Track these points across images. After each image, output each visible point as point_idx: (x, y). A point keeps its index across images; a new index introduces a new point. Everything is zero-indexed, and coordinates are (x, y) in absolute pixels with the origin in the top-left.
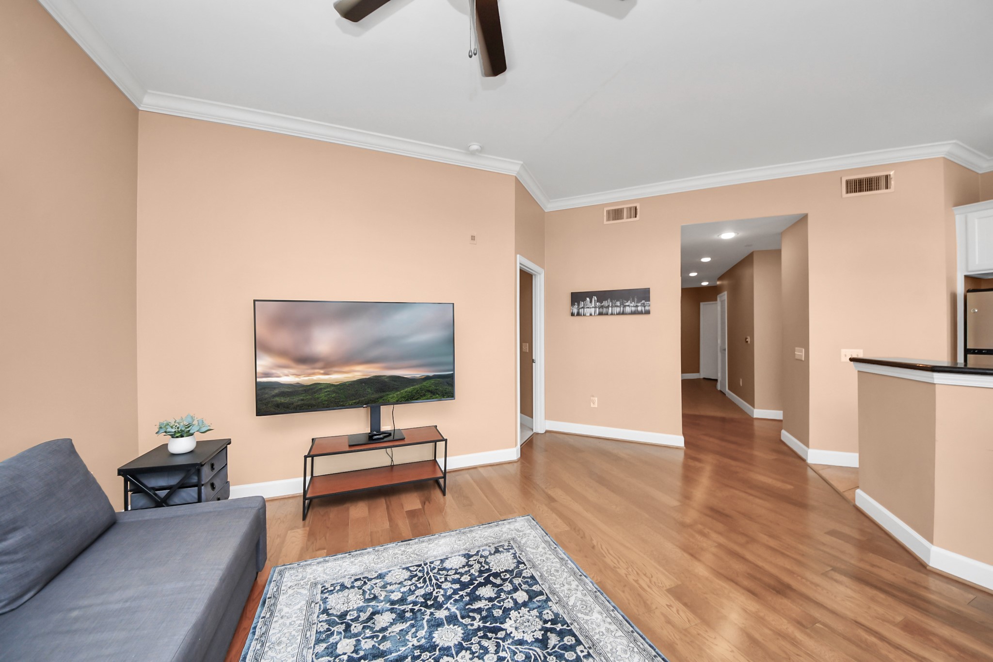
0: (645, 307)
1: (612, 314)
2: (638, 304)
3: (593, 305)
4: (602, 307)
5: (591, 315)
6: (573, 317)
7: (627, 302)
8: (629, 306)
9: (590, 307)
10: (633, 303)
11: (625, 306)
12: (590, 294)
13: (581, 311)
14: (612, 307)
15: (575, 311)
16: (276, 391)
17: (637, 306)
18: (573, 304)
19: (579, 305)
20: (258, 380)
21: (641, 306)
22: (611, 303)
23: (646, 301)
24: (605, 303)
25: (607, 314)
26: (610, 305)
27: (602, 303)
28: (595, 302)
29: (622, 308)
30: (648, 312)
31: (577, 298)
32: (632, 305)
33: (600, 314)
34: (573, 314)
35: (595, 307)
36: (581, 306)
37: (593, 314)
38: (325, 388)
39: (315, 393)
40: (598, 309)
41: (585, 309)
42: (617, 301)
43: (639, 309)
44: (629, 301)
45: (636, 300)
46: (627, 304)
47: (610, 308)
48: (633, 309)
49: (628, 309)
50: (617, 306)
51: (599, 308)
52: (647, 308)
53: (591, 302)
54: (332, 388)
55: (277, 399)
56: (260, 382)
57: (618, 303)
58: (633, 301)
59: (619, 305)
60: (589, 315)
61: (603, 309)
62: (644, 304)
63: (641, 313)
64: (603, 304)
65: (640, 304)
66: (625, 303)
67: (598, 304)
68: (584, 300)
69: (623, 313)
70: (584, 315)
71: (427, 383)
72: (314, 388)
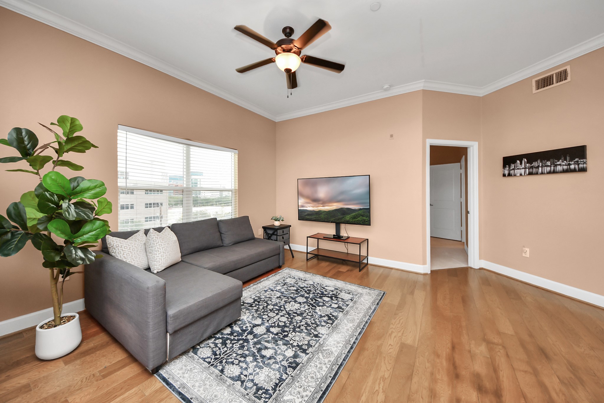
0: (578, 165)
1: (542, 173)
2: (571, 163)
3: (523, 166)
4: (532, 167)
5: (521, 175)
6: (505, 178)
7: (559, 161)
8: (560, 165)
9: (521, 168)
10: (565, 161)
11: (556, 166)
12: (520, 157)
13: (512, 172)
14: (542, 167)
15: (507, 172)
16: (306, 213)
17: (569, 165)
18: (504, 167)
19: (509, 167)
20: (300, 208)
21: (574, 164)
22: (541, 163)
23: (580, 159)
24: (535, 164)
25: (537, 174)
26: (541, 165)
27: (531, 164)
28: (525, 163)
29: (552, 168)
30: (584, 170)
31: (508, 161)
32: (564, 163)
33: (530, 174)
34: (504, 175)
35: (525, 168)
36: (511, 168)
37: (523, 174)
38: (323, 213)
39: (320, 214)
40: (527, 170)
41: (516, 171)
42: (547, 161)
43: (572, 167)
44: (561, 160)
45: (568, 158)
46: (558, 163)
47: (540, 168)
48: (565, 167)
49: (559, 168)
50: (548, 166)
51: (529, 169)
52: (582, 166)
53: (521, 164)
54: (326, 213)
55: (307, 217)
57: (549, 163)
58: (565, 159)
59: (550, 165)
60: (519, 175)
61: (533, 169)
62: (577, 162)
63: (574, 171)
64: (533, 165)
65: (573, 163)
66: (556, 162)
67: (527, 165)
68: (514, 162)
69: (554, 172)
70: (515, 175)
71: (360, 212)
72: (319, 213)
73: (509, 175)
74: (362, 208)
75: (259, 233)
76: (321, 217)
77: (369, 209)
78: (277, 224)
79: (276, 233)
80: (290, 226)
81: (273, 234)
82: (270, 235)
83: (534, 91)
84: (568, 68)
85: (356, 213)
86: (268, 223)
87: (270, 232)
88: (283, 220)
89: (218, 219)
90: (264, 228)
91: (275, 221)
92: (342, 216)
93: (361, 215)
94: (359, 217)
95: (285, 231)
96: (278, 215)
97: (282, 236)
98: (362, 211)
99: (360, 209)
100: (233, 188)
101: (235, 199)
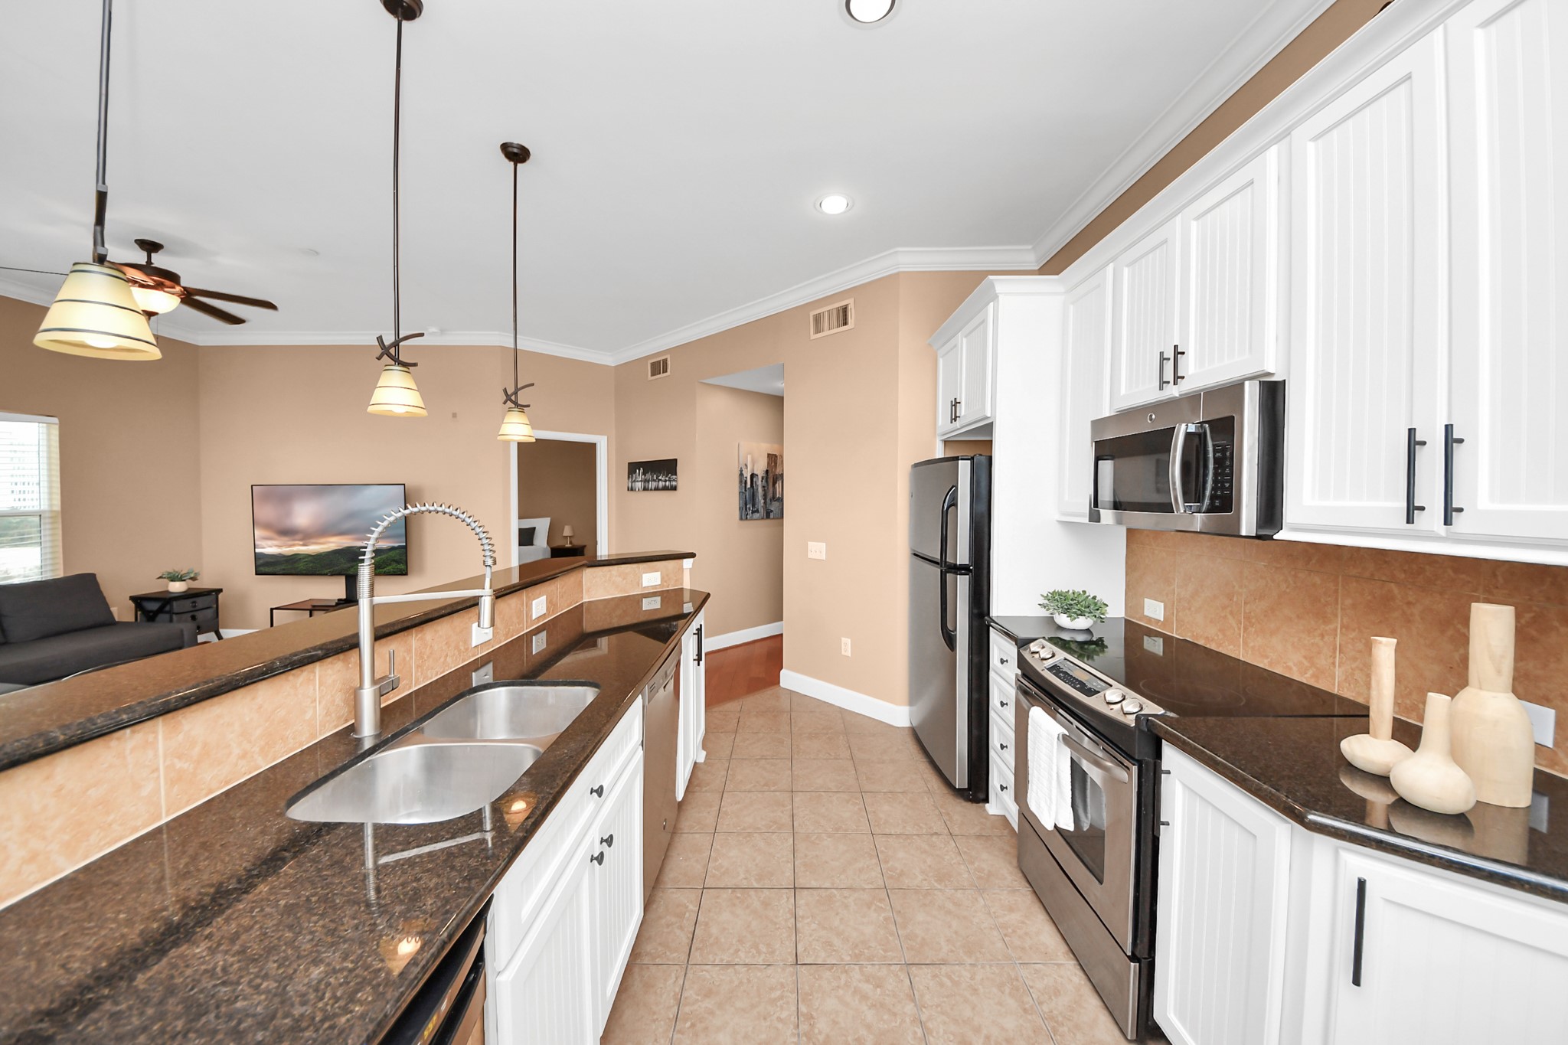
0: (671, 481)
6: (628, 493)
8: (661, 480)
9: (638, 481)
10: (665, 476)
11: (658, 480)
12: (638, 465)
13: (633, 485)
15: (630, 485)
16: (270, 561)
18: (629, 477)
19: (632, 478)
20: (257, 550)
22: (651, 476)
23: (672, 475)
24: (648, 476)
25: (648, 489)
26: (651, 479)
28: (641, 474)
29: (657, 483)
30: (674, 488)
31: (633, 467)
33: (644, 490)
34: (628, 490)
35: (641, 481)
36: (633, 480)
37: (640, 490)
38: (303, 559)
39: (295, 563)
40: (643, 484)
41: (636, 483)
42: (655, 474)
43: (669, 483)
44: (662, 474)
45: (665, 473)
47: (650, 482)
48: (663, 484)
49: (661, 484)
50: (655, 480)
52: (674, 483)
54: (310, 558)
56: (263, 553)
57: (655, 477)
60: (637, 491)
61: (646, 483)
62: (671, 478)
63: (670, 489)
64: (646, 477)
65: (668, 479)
66: (659, 476)
67: (643, 477)
68: (635, 472)
70: (634, 491)
71: (392, 554)
72: (294, 558)
73: (632, 490)
74: (396, 545)
75: (122, 610)
76: (297, 568)
77: (405, 547)
78: (177, 587)
79: (167, 608)
80: (221, 590)
81: (161, 610)
82: (151, 614)
83: (649, 379)
84: (669, 357)
85: (383, 556)
86: (149, 585)
87: (153, 606)
88: (194, 579)
90: (132, 598)
91: (172, 581)
92: (348, 565)
93: (394, 561)
94: (390, 565)
95: (201, 602)
96: (182, 568)
97: (188, 614)
98: (397, 551)
99: (393, 549)
100: (45, 506)
101: (53, 534)
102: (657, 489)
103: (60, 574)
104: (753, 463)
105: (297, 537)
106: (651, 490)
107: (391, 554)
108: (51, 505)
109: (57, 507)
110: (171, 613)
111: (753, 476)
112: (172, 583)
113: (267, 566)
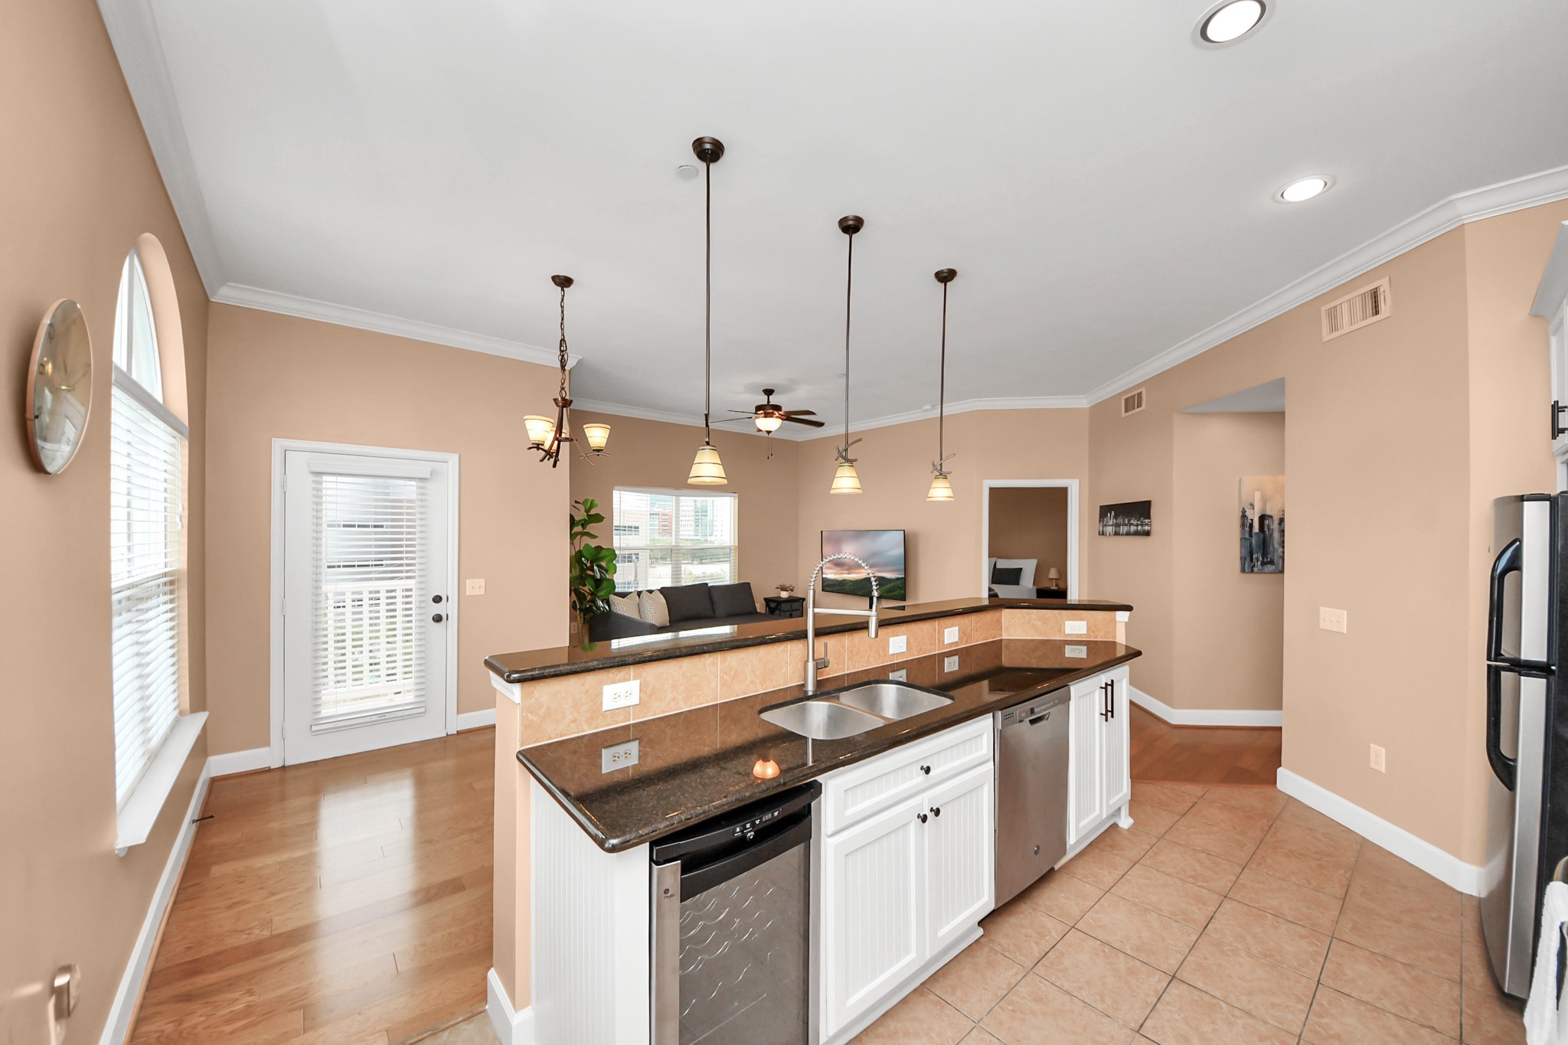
3: (1112, 522)
4: (1117, 524)
5: (1108, 535)
6: (1099, 537)
9: (1108, 525)
10: (1136, 520)
11: (1130, 525)
12: (1109, 509)
13: (1104, 529)
14: (1122, 525)
15: (1101, 529)
18: (1100, 520)
19: (1103, 522)
20: (824, 576)
21: (1143, 524)
22: (1123, 519)
23: (1145, 518)
24: (1120, 520)
25: (1119, 534)
26: (1122, 523)
27: (1117, 519)
28: (1112, 518)
29: (1128, 527)
30: (1148, 534)
31: (1105, 511)
32: (1135, 523)
33: (1115, 534)
34: (1099, 533)
35: (1111, 525)
36: (1104, 524)
37: (1111, 533)
38: (847, 583)
39: (844, 585)
41: (1106, 527)
42: (1126, 517)
43: (1139, 528)
44: (1133, 518)
45: (1143, 516)
47: (1119, 527)
48: (1135, 528)
49: (1133, 528)
50: (1126, 524)
51: (1115, 526)
52: (1147, 528)
54: (852, 583)
56: (826, 578)
57: (1126, 521)
58: (1136, 518)
60: (1106, 534)
62: (1145, 521)
63: (1141, 534)
66: (1131, 521)
67: (1114, 520)
68: (1106, 515)
69: (1130, 534)
72: (843, 582)
73: (1103, 534)
75: (760, 607)
76: (847, 588)
77: (908, 579)
78: (784, 595)
79: (780, 606)
80: (806, 599)
81: (776, 608)
82: (773, 609)
83: (1123, 414)
84: (1143, 390)
85: (893, 584)
86: (772, 594)
87: (773, 605)
88: (792, 590)
89: (709, 585)
90: (765, 599)
93: (899, 587)
94: (896, 590)
95: (795, 605)
96: (787, 583)
97: (789, 613)
99: (898, 579)
100: (732, 544)
101: (734, 556)
102: (1128, 534)
103: (737, 582)
104: (1264, 501)
105: (846, 568)
106: (1122, 535)
107: (897, 582)
108: (734, 543)
109: (737, 544)
110: (780, 610)
111: (1262, 518)
112: (782, 592)
113: (830, 586)
